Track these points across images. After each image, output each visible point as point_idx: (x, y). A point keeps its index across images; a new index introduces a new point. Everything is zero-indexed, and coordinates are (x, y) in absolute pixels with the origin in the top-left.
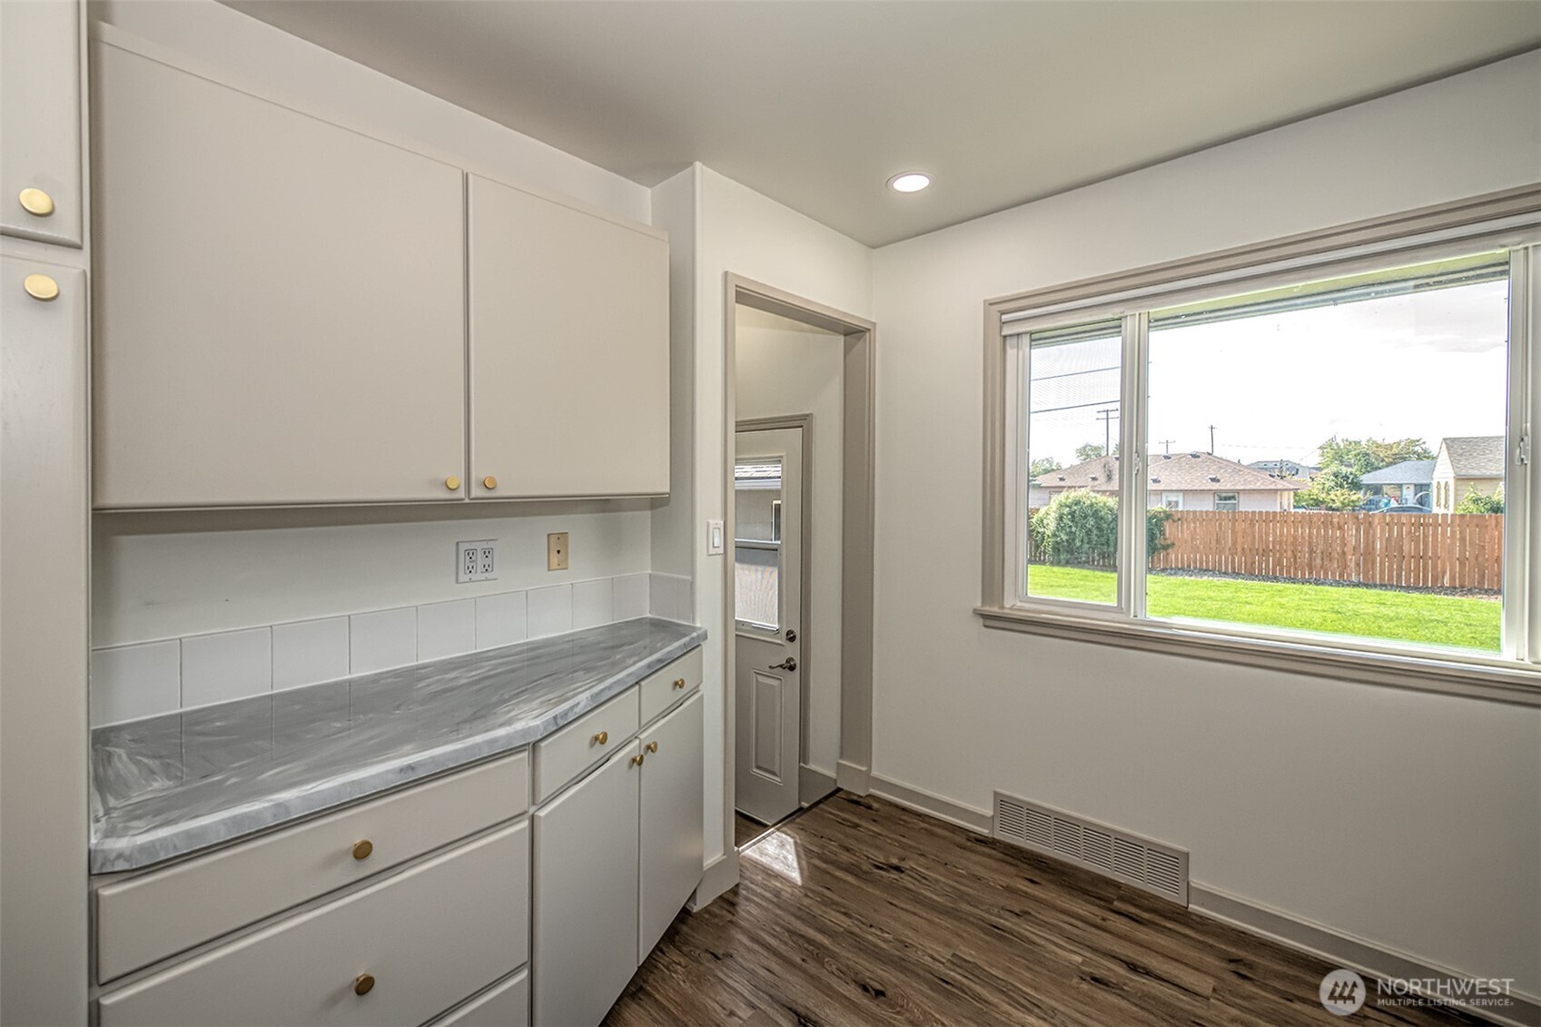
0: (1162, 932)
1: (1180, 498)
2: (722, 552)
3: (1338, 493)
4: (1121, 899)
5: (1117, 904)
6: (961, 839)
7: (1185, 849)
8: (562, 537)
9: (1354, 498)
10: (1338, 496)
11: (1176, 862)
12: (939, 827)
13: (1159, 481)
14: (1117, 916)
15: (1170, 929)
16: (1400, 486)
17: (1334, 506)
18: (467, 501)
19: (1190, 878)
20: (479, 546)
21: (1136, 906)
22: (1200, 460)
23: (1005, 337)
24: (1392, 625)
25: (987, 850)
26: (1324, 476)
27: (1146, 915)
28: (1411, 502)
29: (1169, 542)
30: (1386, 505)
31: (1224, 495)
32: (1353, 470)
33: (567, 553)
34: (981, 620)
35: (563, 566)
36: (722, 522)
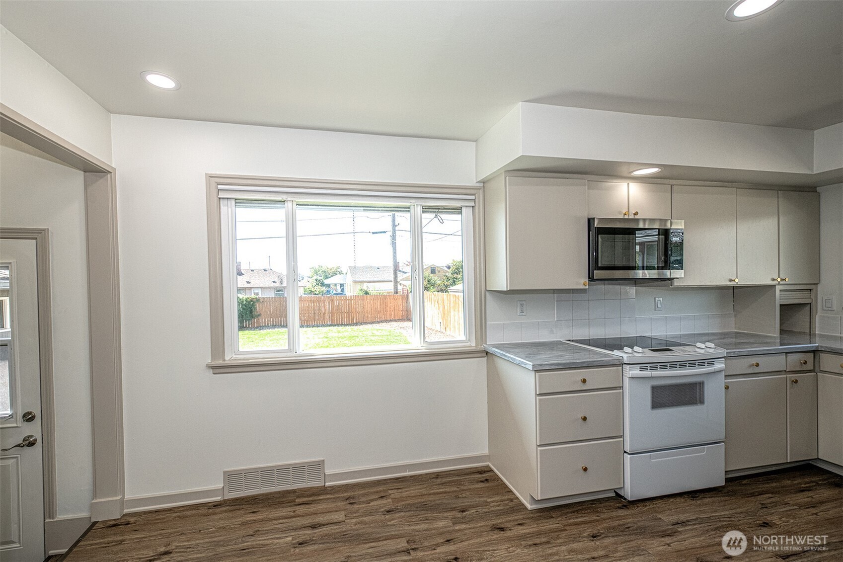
0: (319, 503)
1: (259, 291)
3: (318, 288)
4: (298, 497)
5: (298, 501)
6: (203, 511)
7: (322, 459)
9: (322, 290)
10: (318, 289)
11: (319, 466)
12: (187, 510)
13: (250, 283)
14: (299, 507)
15: (323, 499)
16: (336, 285)
17: (316, 293)
19: (325, 471)
21: (305, 497)
22: (268, 272)
23: (220, 198)
24: (343, 340)
25: (224, 509)
26: (313, 281)
27: (311, 499)
28: (339, 291)
29: (259, 313)
30: (332, 292)
31: (278, 289)
32: (322, 278)
34: (211, 370)
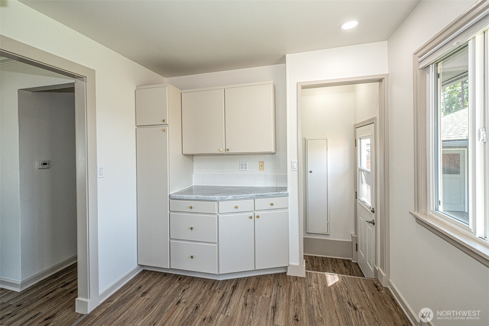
2: (297, 170)
8: (263, 162)
18: (226, 153)
20: (244, 163)
33: (264, 166)
35: (263, 169)
36: (297, 161)
